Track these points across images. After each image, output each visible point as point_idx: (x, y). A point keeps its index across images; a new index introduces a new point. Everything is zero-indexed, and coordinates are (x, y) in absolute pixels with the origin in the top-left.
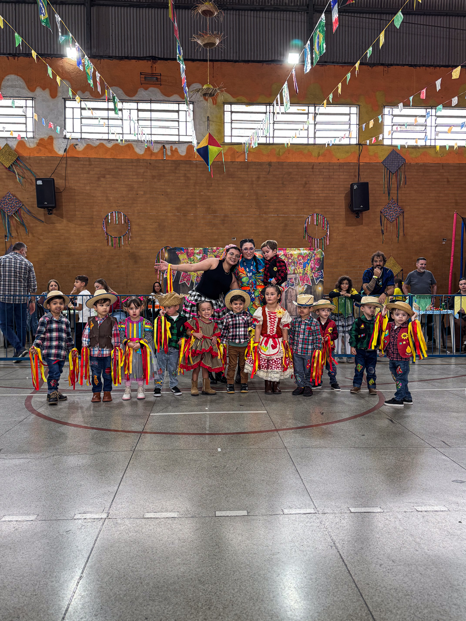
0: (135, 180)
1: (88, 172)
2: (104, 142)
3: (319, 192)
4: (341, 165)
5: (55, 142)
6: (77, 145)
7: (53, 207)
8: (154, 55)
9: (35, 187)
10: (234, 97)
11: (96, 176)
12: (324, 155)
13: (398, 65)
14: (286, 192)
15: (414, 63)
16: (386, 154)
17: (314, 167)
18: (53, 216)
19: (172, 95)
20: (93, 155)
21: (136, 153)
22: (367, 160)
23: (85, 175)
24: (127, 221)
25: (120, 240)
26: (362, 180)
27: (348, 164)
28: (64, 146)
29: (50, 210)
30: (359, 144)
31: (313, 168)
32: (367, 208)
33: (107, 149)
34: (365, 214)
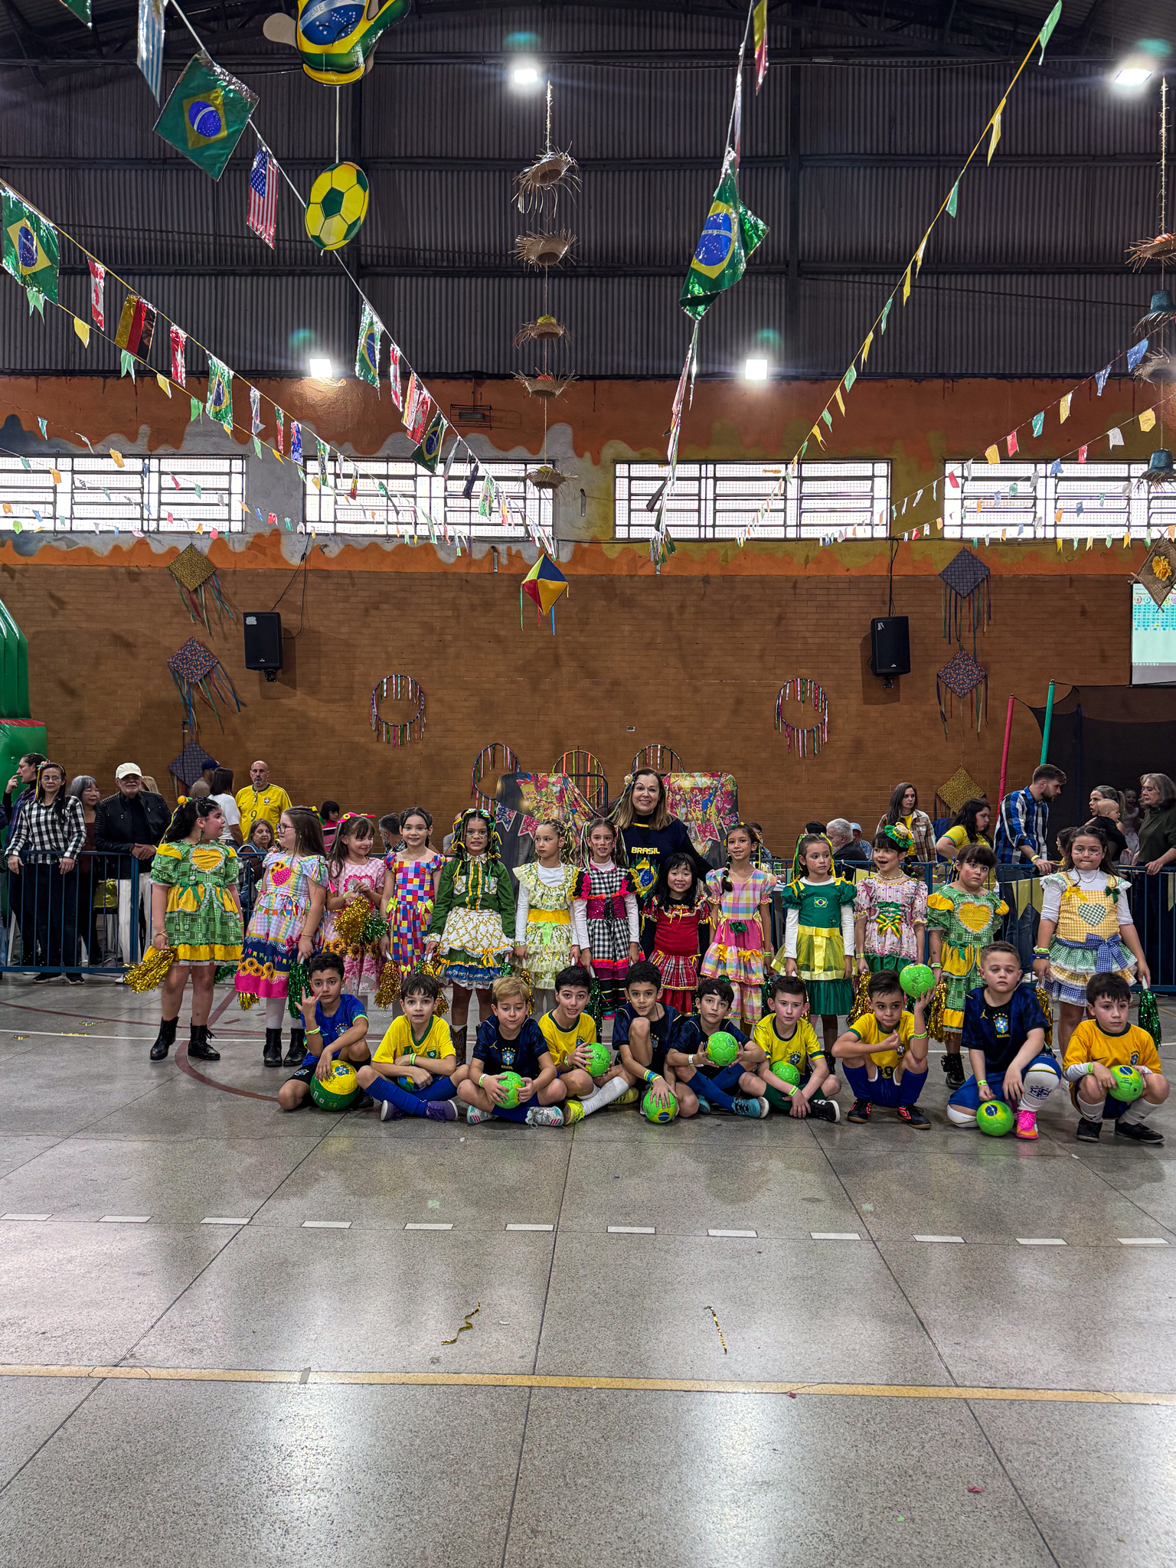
0: (436, 614)
1: (346, 600)
2: (379, 541)
3: (808, 634)
4: (852, 582)
5: (284, 540)
6: (326, 546)
7: (277, 669)
8: (479, 369)
9: (242, 629)
10: (634, 449)
11: (362, 606)
12: (818, 561)
13: (974, 376)
14: (737, 634)
15: (1010, 369)
16: (950, 556)
17: (799, 585)
18: (277, 683)
19: (512, 447)
20: (357, 566)
21: (440, 561)
22: (908, 570)
23: (341, 605)
24: (420, 692)
25: (403, 731)
26: (898, 612)
27: (868, 578)
28: (300, 549)
29: (270, 674)
30: (890, 539)
31: (794, 587)
32: (905, 667)
33: (384, 555)
34: (904, 679)
